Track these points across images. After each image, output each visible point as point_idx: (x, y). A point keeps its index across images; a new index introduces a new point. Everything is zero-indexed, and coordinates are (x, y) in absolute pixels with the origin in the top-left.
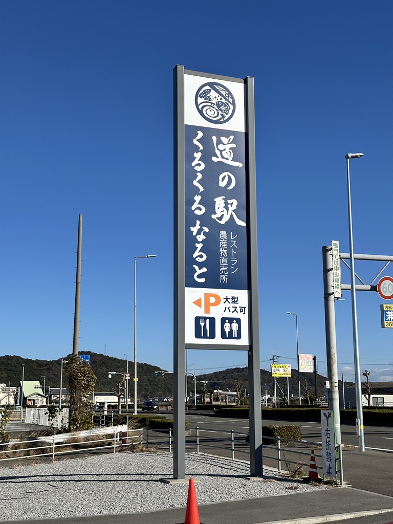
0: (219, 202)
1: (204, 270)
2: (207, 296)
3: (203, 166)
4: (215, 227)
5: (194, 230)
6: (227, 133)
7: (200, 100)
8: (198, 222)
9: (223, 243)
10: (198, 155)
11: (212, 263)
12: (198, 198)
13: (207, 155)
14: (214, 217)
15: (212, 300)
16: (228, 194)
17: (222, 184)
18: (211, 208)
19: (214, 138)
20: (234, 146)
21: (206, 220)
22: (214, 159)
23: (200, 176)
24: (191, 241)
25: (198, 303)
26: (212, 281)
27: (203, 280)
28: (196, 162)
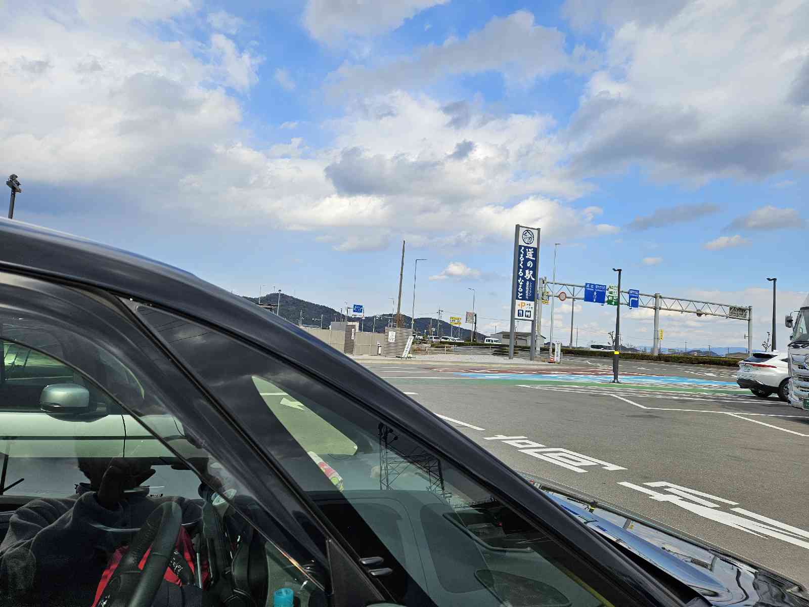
0: (527, 271)
1: (521, 294)
2: (522, 303)
3: (523, 259)
4: (525, 280)
5: (519, 281)
6: (531, 248)
7: (524, 236)
8: (520, 278)
9: (527, 286)
10: (522, 255)
11: (524, 292)
12: (521, 270)
13: (525, 255)
14: (525, 276)
15: (523, 304)
16: (530, 269)
17: (528, 265)
18: (525, 274)
19: (527, 249)
20: (533, 252)
21: (523, 278)
22: (527, 257)
23: (522, 263)
24: (518, 284)
25: (519, 305)
26: (524, 298)
27: (521, 298)
28: (521, 257)
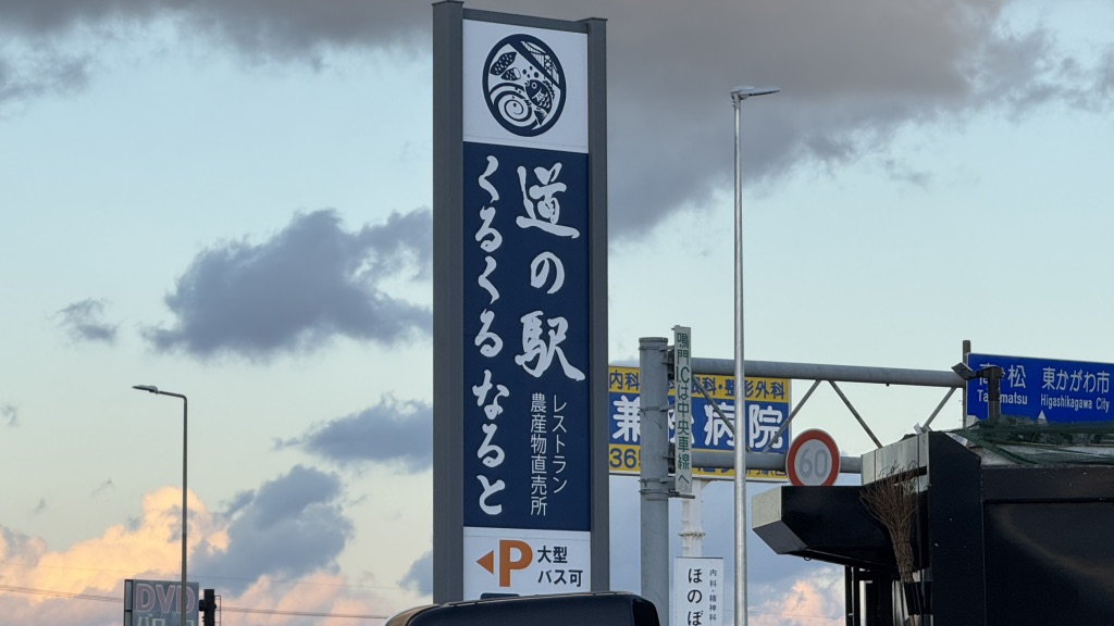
0: (531, 323)
1: (500, 485)
2: (506, 546)
3: (498, 240)
4: (521, 384)
5: (480, 392)
6: (546, 158)
7: (494, 80)
8: (488, 374)
9: (539, 423)
10: (488, 215)
11: (515, 471)
12: (487, 318)
13: (511, 206)
14: (520, 360)
15: (516, 555)
16: (549, 306)
17: (538, 281)
18: (514, 344)
19: (522, 172)
20: (562, 187)
21: (504, 368)
22: (522, 222)
23: (492, 264)
24: (475, 417)
25: (487, 562)
26: (516, 513)
27: (496, 510)
28: (485, 230)
